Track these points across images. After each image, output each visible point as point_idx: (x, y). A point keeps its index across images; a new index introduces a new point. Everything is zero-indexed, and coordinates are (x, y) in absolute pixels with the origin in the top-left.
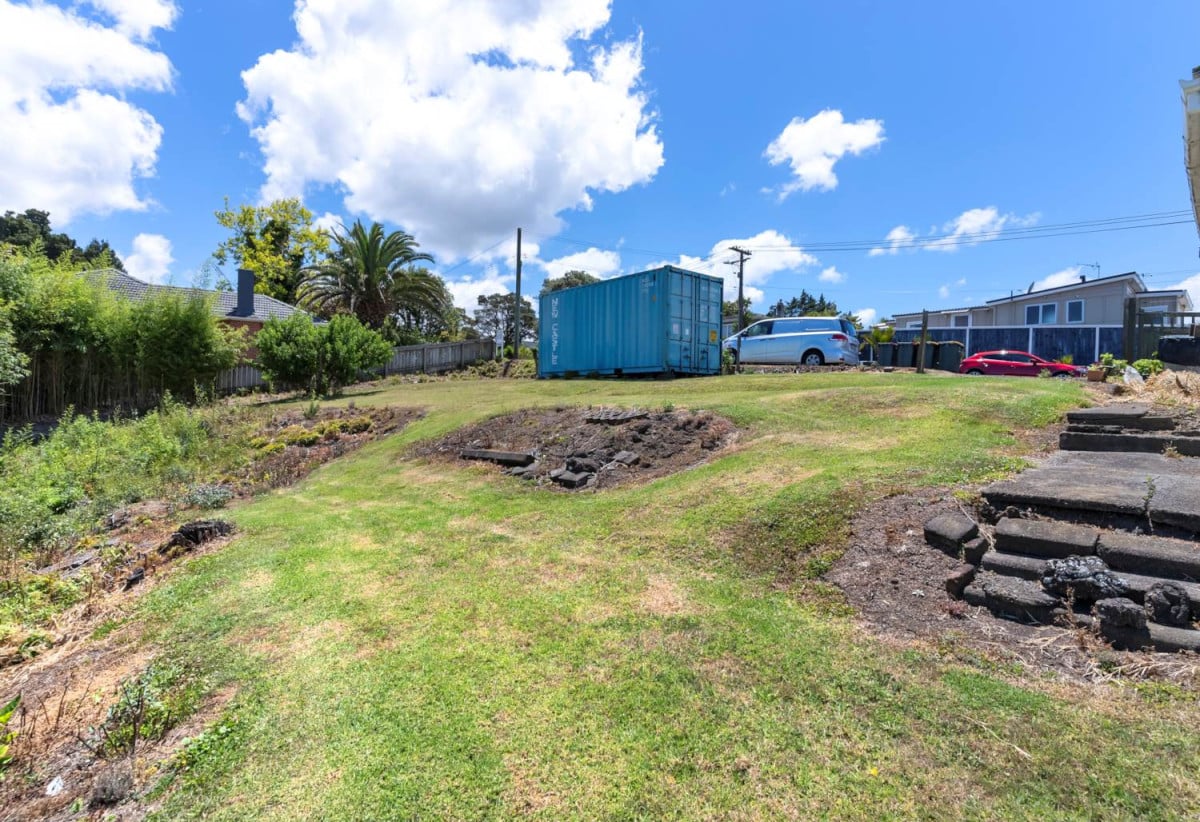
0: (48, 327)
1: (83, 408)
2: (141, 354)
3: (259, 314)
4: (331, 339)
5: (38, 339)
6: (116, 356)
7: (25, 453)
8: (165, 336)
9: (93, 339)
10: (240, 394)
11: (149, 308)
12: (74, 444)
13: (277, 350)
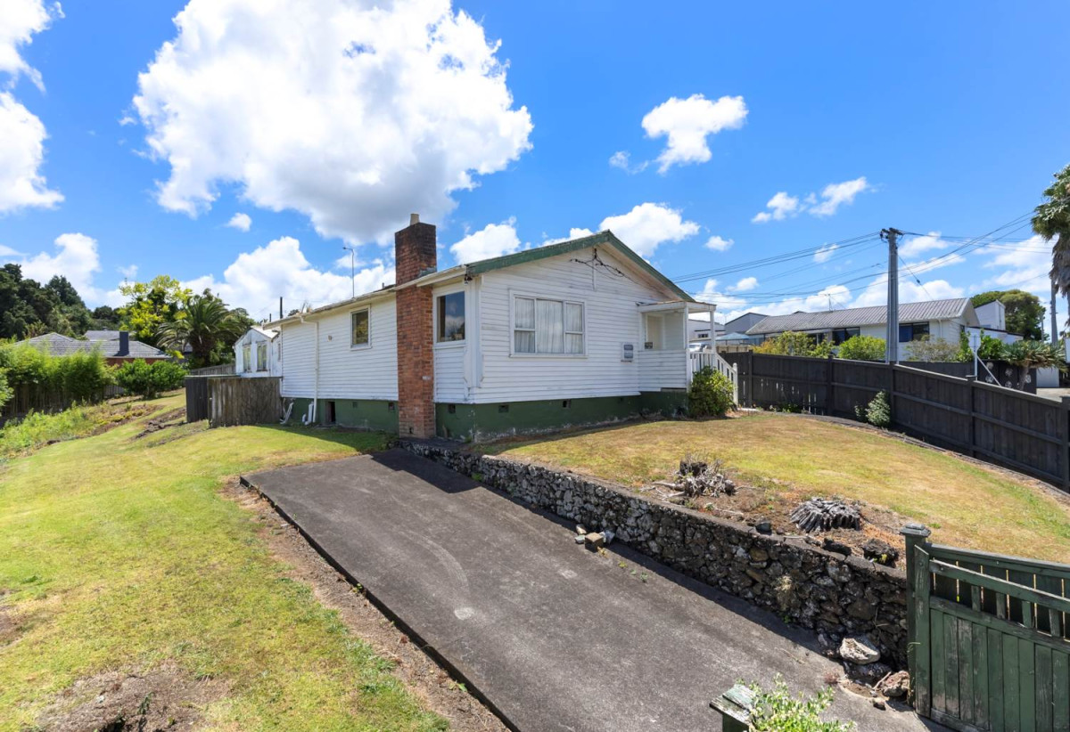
0: (21, 374)
1: (37, 410)
2: (64, 383)
3: (132, 354)
4: (153, 372)
5: (17, 380)
6: (52, 384)
7: (13, 430)
8: (75, 373)
9: (42, 377)
10: (116, 398)
11: (68, 361)
12: (33, 425)
13: (126, 378)
